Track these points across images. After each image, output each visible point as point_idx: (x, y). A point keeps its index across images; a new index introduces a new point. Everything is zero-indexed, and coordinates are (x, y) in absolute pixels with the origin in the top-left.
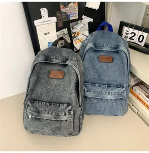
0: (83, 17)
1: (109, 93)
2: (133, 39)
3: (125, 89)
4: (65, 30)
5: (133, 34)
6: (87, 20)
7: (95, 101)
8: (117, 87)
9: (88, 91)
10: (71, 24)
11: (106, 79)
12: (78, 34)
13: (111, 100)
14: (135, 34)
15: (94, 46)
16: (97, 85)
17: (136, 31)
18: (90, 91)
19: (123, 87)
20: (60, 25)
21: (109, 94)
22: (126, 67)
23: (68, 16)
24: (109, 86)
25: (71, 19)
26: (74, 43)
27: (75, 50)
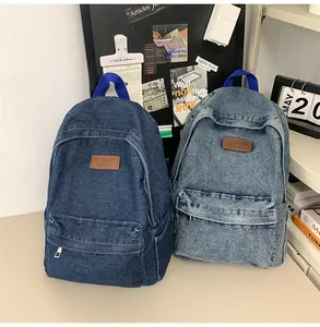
0: (198, 59)
1: (239, 211)
2: (303, 113)
3: (272, 204)
4: (160, 82)
5: (302, 103)
6: (205, 66)
7: (207, 228)
8: (256, 200)
9: (192, 205)
10: (173, 71)
11: (234, 183)
12: (185, 92)
13: (242, 226)
14: (306, 102)
15: (214, 116)
16: (213, 194)
17: (308, 96)
18: (198, 206)
19: (270, 200)
20: (151, 71)
21: (239, 214)
22: (278, 159)
23: (167, 55)
24: (239, 196)
25: (174, 60)
26: (175, 109)
27: (176, 125)
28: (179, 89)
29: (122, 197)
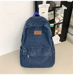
0: (63, 6)
4: (53, 12)
12: (58, 15)
23: (55, 4)
26: (55, 19)
27: (55, 24)
28: (57, 14)
29: (44, 41)
